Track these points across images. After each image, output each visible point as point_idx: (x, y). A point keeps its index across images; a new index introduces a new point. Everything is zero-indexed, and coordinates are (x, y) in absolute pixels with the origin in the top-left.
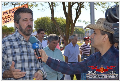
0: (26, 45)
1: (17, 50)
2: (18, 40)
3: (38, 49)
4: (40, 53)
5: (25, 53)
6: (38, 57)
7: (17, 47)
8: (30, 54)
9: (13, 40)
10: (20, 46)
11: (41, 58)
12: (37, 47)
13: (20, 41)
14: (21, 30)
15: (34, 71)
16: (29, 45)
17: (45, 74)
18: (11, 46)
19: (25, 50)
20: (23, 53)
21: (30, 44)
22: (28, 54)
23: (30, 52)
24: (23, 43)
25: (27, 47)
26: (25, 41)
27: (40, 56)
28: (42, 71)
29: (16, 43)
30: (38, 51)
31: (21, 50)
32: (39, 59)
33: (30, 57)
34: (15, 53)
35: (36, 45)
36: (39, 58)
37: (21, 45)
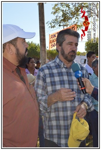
0: (67, 73)
1: (57, 79)
2: (58, 66)
3: (81, 78)
4: (84, 82)
5: (66, 81)
6: (81, 88)
7: (56, 76)
8: (72, 83)
9: (53, 67)
10: (60, 74)
11: (85, 89)
12: (80, 75)
13: (60, 69)
14: (63, 54)
15: (76, 103)
16: (70, 73)
17: (92, 107)
18: (50, 74)
19: (65, 78)
20: (63, 81)
21: (71, 71)
22: (69, 83)
23: (72, 81)
24: (64, 70)
25: (69, 74)
26: (66, 68)
27: (84, 87)
28: (87, 103)
29: (55, 71)
30: (81, 80)
31: (61, 78)
32: (82, 90)
33: (72, 86)
34: (54, 82)
35: (79, 74)
36: (83, 88)
37: (62, 73)
